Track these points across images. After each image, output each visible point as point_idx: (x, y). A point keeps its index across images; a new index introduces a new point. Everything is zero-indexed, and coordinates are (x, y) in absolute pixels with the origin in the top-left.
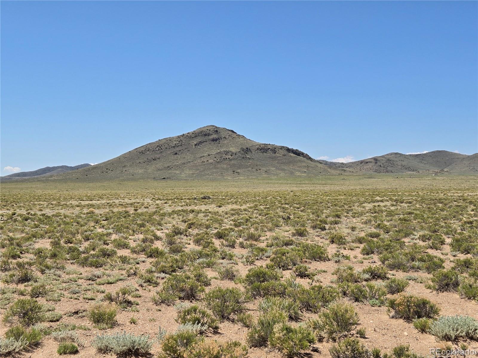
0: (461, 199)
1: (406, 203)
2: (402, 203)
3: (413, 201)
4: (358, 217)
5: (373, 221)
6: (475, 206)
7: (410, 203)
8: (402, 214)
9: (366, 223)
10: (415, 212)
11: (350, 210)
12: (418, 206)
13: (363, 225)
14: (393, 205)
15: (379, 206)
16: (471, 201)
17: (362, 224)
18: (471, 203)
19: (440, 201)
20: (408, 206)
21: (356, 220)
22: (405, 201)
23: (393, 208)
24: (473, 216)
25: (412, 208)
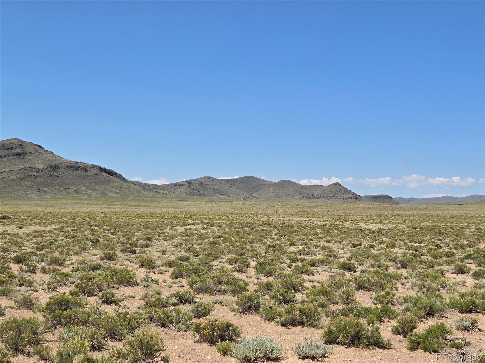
0: (266, 224)
1: (216, 226)
2: (212, 227)
3: (223, 225)
4: (169, 240)
5: (184, 245)
6: (278, 230)
7: (220, 226)
8: (212, 237)
9: (176, 246)
10: (224, 235)
11: (162, 233)
12: (227, 229)
14: (203, 229)
15: (190, 229)
16: (275, 226)
17: (173, 247)
18: (275, 227)
19: (248, 225)
20: (218, 230)
21: (167, 243)
22: (215, 225)
23: (203, 231)
24: (276, 240)
25: (222, 231)
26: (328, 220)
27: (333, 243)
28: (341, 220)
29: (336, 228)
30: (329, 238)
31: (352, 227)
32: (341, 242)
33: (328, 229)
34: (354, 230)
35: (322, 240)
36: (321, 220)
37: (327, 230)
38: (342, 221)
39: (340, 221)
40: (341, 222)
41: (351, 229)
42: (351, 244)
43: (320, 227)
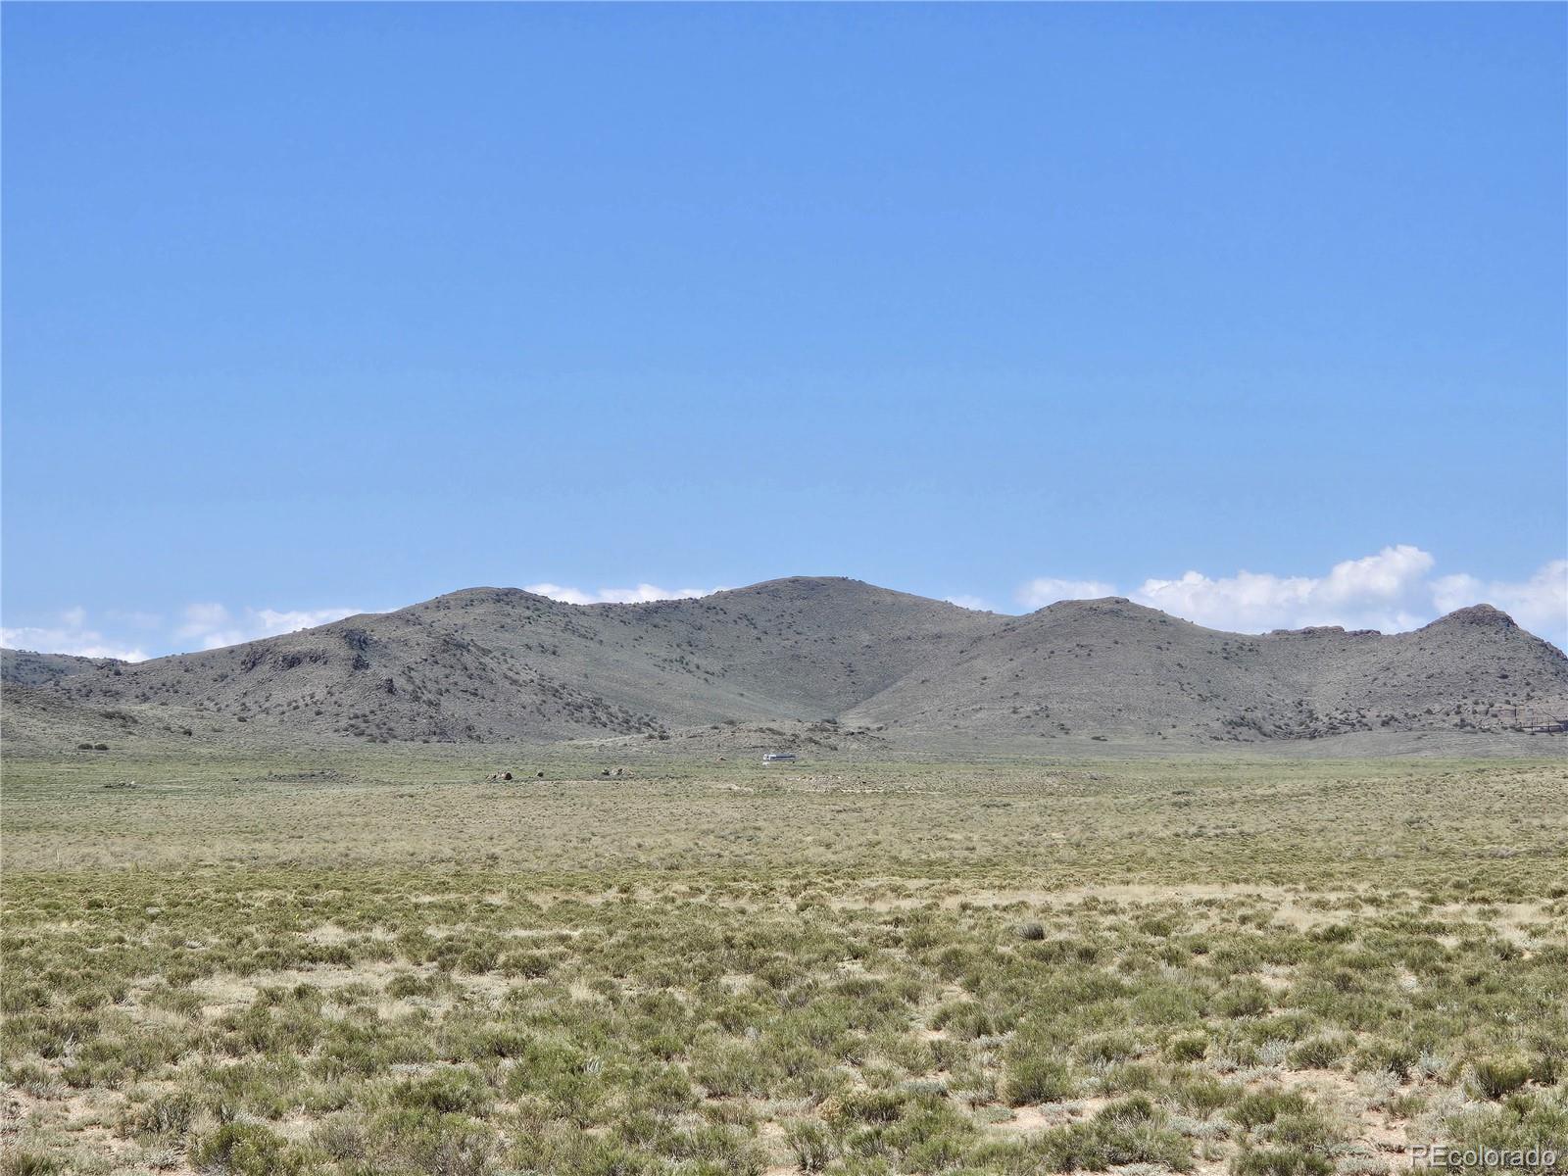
0: (897, 941)
1: (508, 970)
2: (481, 970)
3: (562, 957)
4: (112, 1081)
5: (208, 1112)
6: (972, 985)
7: (535, 968)
8: (442, 1051)
9: (151, 1126)
10: (539, 1037)
11: (74, 1033)
12: (580, 992)
13: (130, 1143)
14: (405, 988)
15: (301, 993)
16: (956, 953)
17: (123, 1136)
18: (952, 965)
19: (751, 953)
20: (514, 996)
21: (91, 1103)
22: (502, 958)
23: (394, 1010)
24: (922, 1059)
25: (538, 1006)
26: (1384, 894)
27: (1348, 1066)
28: (1478, 894)
29: (1416, 951)
30: (1330, 1033)
31: (1539, 942)
32: (1408, 1057)
33: (1351, 964)
34: (1549, 961)
35: (1274, 1049)
36: (1332, 897)
37: (1339, 970)
38: (1484, 900)
39: (1472, 901)
40: (1475, 908)
41: (1527, 956)
42: (1468, 1072)
43: (1289, 954)
